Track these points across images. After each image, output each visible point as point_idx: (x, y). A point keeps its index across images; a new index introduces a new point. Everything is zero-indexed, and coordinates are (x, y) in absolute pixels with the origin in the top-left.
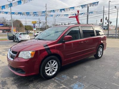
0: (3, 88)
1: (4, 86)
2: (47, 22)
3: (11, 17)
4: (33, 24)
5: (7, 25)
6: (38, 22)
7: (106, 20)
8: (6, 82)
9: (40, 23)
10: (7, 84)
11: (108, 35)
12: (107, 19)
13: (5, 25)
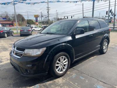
2: (49, 15)
4: (35, 18)
5: (9, 19)
9: (42, 16)
11: (114, 29)
13: (8, 19)
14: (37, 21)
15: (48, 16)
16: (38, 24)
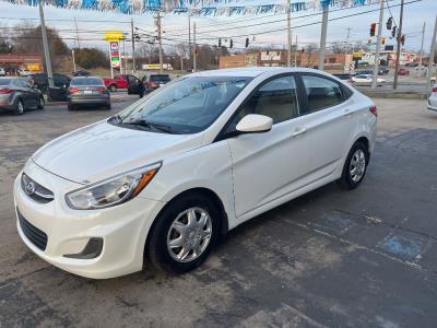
2: (163, 35)
3: (42, 15)
4: (108, 43)
6: (129, 37)
7: (389, 28)
9: (136, 37)
12: (393, 25)
15: (159, 38)
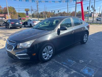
0: (14, 74)
1: (14, 72)
7: (92, 7)
8: (16, 68)
9: (32, 10)
10: (17, 70)
14: (27, 14)
15: (38, 10)
16: (28, 17)
